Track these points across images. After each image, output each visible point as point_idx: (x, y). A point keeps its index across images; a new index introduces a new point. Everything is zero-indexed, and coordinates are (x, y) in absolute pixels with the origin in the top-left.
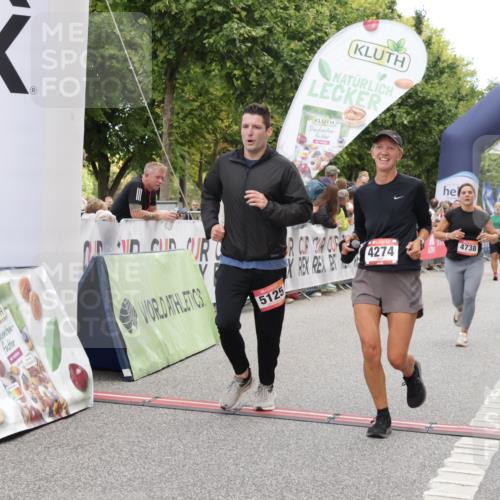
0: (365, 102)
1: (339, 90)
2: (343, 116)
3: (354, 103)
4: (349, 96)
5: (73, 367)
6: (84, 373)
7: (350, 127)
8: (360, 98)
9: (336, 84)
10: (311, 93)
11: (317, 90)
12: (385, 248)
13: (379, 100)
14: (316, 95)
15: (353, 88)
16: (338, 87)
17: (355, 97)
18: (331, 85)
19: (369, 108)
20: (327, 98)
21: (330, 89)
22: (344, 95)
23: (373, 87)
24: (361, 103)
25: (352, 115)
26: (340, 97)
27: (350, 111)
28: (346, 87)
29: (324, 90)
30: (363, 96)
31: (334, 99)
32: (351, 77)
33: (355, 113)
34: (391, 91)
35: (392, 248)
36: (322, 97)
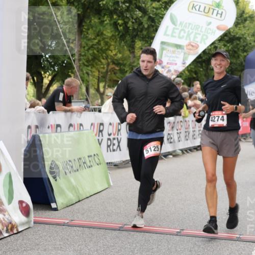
0: (199, 39)
1: (182, 32)
2: (185, 48)
3: (192, 40)
4: (189, 35)
5: (21, 202)
6: (27, 206)
7: (189, 55)
8: (195, 37)
9: (180, 28)
10: (165, 34)
11: (169, 32)
12: (219, 117)
13: (207, 38)
14: (168, 35)
15: (191, 31)
16: (182, 30)
17: (192, 36)
18: (178, 29)
19: (201, 43)
20: (175, 37)
21: (177, 31)
22: (185, 35)
23: (203, 30)
24: (196, 40)
25: (191, 47)
26: (183, 36)
27: (190, 44)
28: (187, 30)
29: (173, 32)
30: (197, 36)
31: (179, 37)
32: (190, 24)
33: (192, 46)
34: (214, 33)
35: (223, 117)
36: (172, 36)
